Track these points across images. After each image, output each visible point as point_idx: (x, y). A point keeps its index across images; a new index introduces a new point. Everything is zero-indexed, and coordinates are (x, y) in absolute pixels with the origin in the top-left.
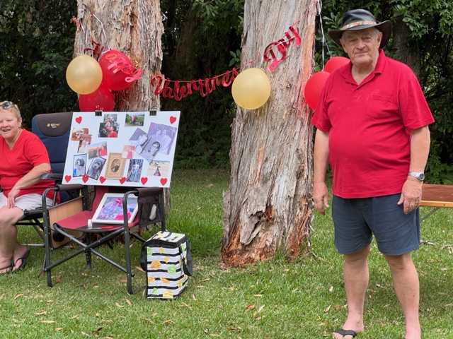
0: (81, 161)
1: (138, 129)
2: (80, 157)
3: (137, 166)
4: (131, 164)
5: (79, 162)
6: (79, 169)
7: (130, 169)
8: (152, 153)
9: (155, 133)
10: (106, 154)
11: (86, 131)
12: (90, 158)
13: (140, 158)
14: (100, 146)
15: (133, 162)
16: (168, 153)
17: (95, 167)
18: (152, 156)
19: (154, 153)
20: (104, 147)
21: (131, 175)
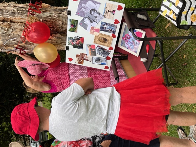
0: (97, 60)
1: (80, 24)
2: (94, 60)
3: (105, 26)
5: (97, 61)
6: (102, 61)
9: (84, 12)
10: (94, 45)
13: (100, 24)
14: (88, 49)
15: (102, 29)
16: (100, 4)
17: (102, 52)
18: (100, 16)
19: (98, 14)
20: (89, 46)
21: (111, 31)
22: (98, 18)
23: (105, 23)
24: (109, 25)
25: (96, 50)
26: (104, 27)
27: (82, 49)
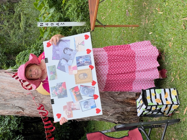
0: (85, 105)
1: (58, 68)
2: (83, 106)
3: (81, 60)
4: (80, 66)
5: (86, 106)
6: (90, 104)
7: (83, 65)
8: (71, 52)
10: (77, 87)
11: (65, 107)
12: (81, 98)
13: (75, 60)
14: (73, 93)
15: (79, 64)
17: (86, 92)
18: (73, 52)
19: (71, 51)
20: (73, 90)
21: (87, 63)
22: (72, 55)
23: (79, 57)
24: (83, 57)
25: (81, 92)
26: (80, 61)
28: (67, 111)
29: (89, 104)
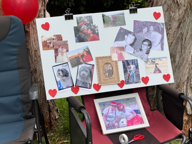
0: (62, 71)
1: (121, 29)
2: (61, 67)
3: (132, 67)
4: (124, 65)
5: (61, 72)
6: (64, 80)
7: (125, 71)
8: (145, 51)
9: (141, 31)
10: (92, 60)
11: (59, 37)
12: (73, 66)
13: (133, 58)
14: (81, 52)
16: (162, 49)
17: (84, 75)
18: (145, 55)
19: (147, 51)
20: (86, 52)
21: (129, 77)
22: (140, 53)
23: (137, 64)
24: (137, 70)
25: (84, 65)
26: (131, 65)
27: (77, 42)
28: (53, 41)
29: (65, 78)
